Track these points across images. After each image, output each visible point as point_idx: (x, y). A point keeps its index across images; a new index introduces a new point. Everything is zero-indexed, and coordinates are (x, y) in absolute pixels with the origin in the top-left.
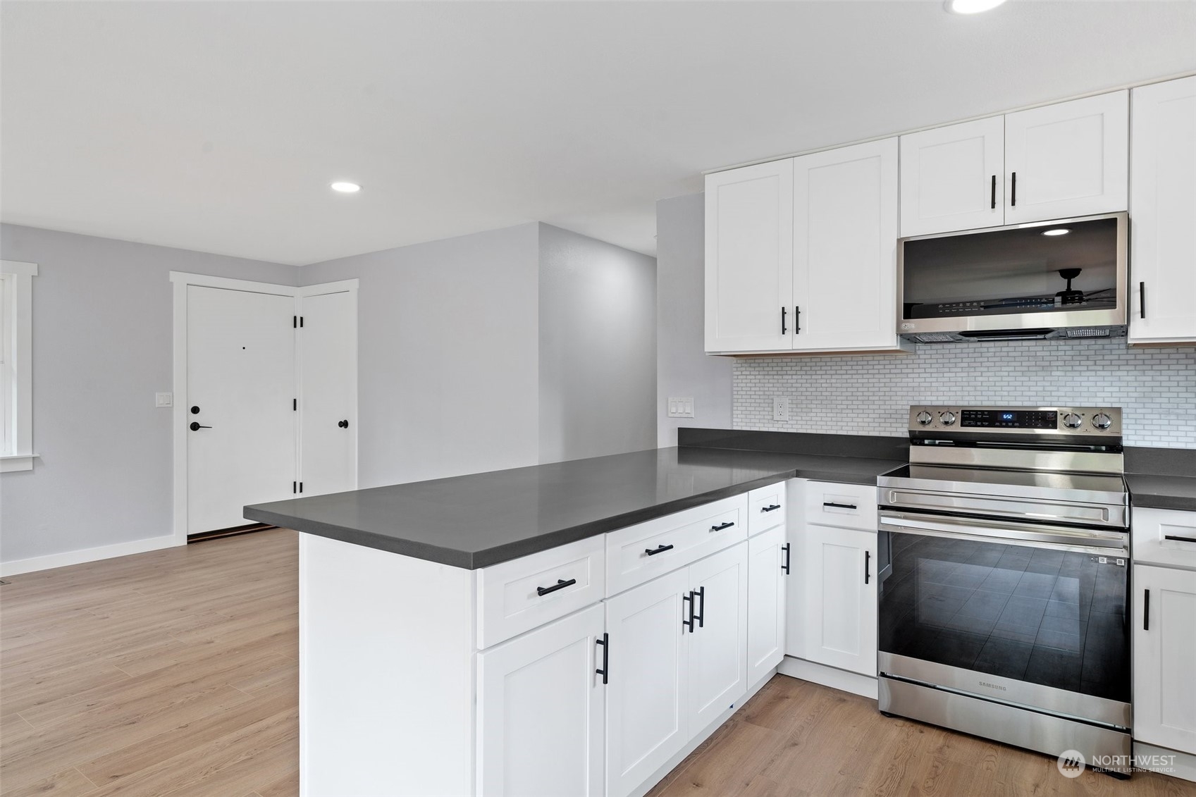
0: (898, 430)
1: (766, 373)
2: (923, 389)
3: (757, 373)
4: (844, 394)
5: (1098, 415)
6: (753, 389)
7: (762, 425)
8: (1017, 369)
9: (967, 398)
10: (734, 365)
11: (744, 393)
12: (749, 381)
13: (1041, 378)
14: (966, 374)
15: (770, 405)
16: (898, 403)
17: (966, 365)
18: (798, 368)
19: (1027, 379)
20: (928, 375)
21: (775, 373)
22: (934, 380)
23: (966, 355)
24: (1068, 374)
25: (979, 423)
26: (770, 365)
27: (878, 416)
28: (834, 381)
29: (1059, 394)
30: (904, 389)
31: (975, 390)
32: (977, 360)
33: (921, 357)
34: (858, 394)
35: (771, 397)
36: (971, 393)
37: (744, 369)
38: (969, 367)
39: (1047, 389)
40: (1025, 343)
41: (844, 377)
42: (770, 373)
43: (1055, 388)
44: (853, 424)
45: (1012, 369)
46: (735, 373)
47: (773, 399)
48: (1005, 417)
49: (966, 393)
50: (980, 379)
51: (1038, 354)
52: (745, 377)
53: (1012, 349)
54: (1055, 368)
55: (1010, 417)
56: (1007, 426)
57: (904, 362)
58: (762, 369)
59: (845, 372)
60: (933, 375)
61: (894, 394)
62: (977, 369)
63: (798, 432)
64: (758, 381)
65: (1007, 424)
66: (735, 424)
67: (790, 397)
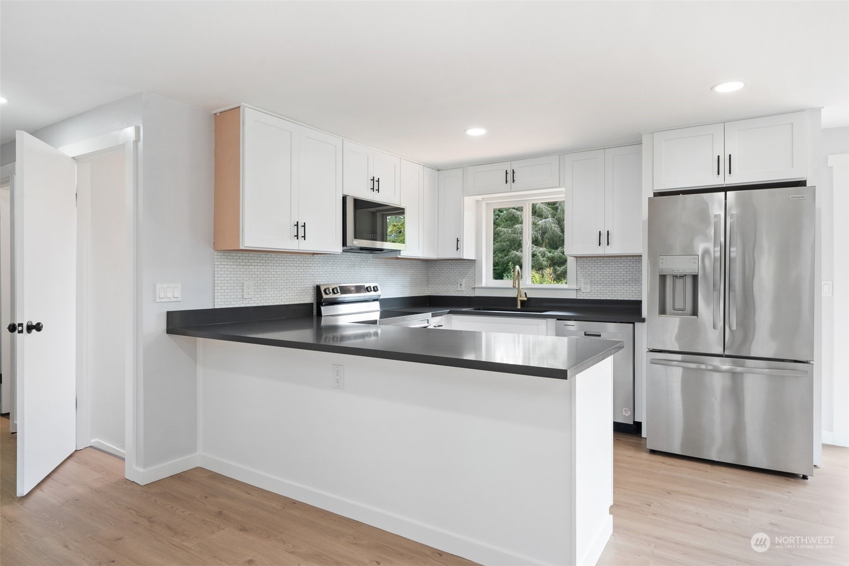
1: (238, 264)
3: (232, 263)
6: (229, 276)
7: (235, 303)
10: (215, 257)
11: (223, 279)
12: (226, 269)
15: (241, 288)
18: (259, 261)
21: (244, 264)
26: (241, 258)
28: (277, 270)
35: (241, 282)
37: (222, 260)
42: (241, 264)
46: (216, 263)
47: (243, 283)
52: (223, 266)
58: (235, 260)
63: (258, 305)
64: (232, 270)
66: (216, 304)
67: (254, 282)
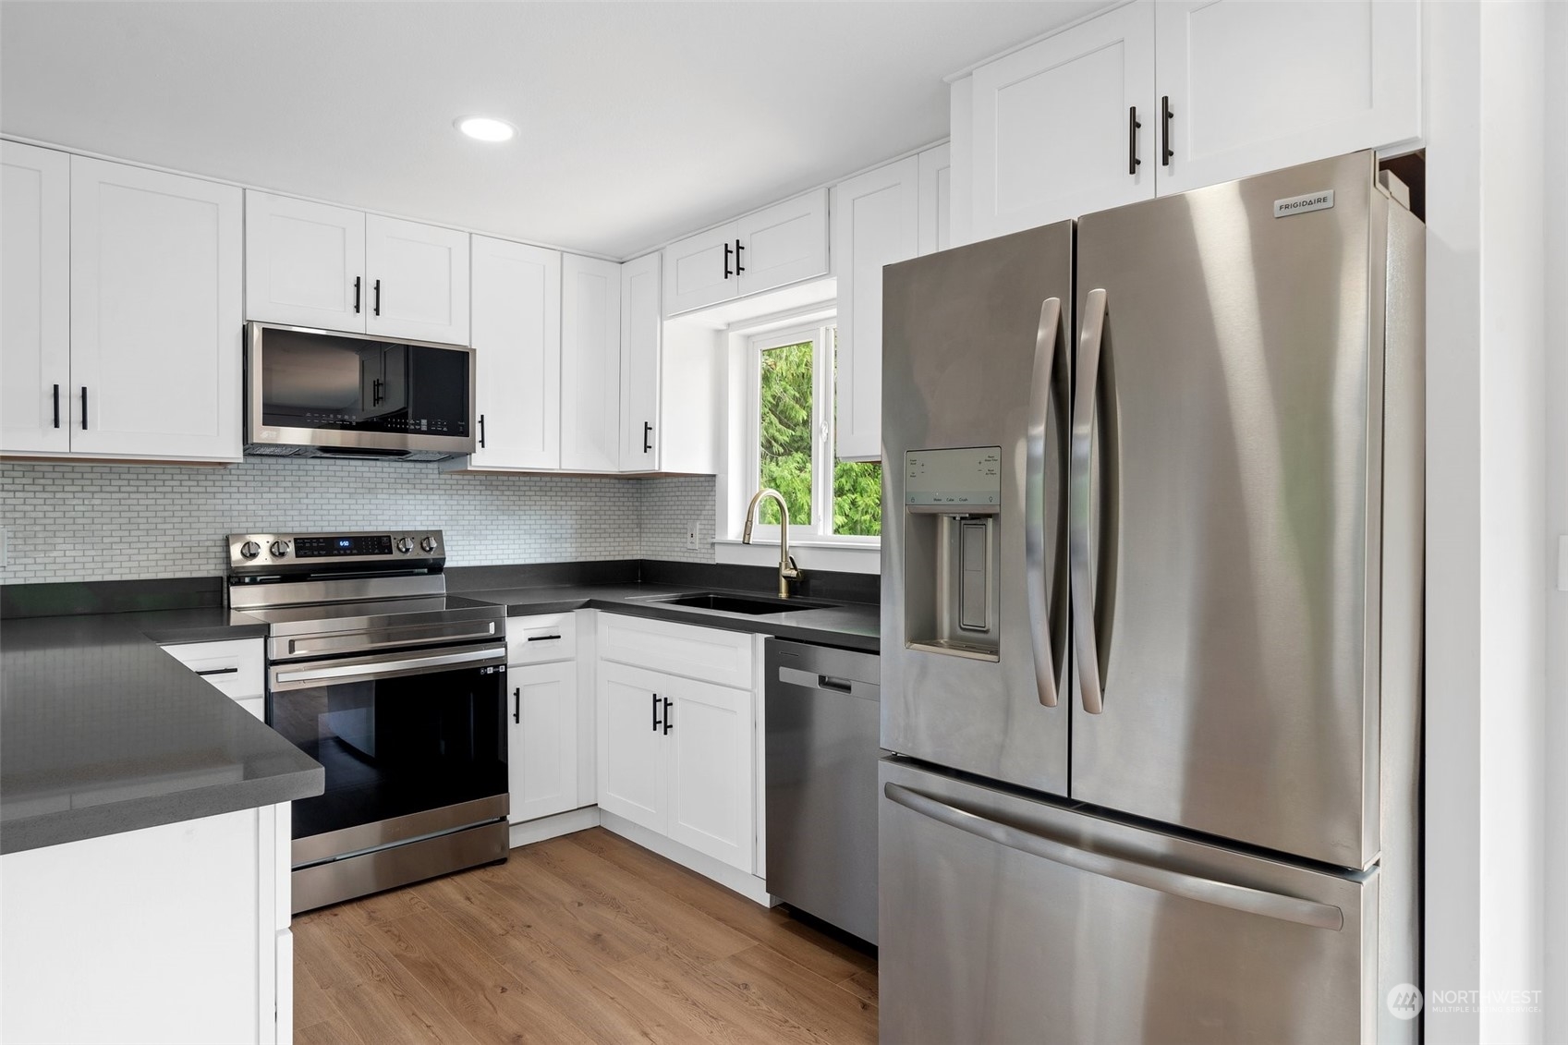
0: (202, 567)
2: (236, 513)
4: (115, 521)
5: (424, 538)
8: (345, 490)
9: (291, 524)
13: (368, 501)
14: (289, 496)
16: (202, 531)
17: (289, 484)
19: (354, 501)
20: (243, 496)
22: (251, 502)
23: (289, 473)
24: (392, 497)
25: (316, 553)
27: (171, 550)
29: (384, 518)
30: (210, 514)
31: (300, 515)
32: (302, 478)
33: (233, 472)
34: (140, 520)
36: (295, 518)
38: (292, 487)
39: (373, 512)
40: (352, 462)
41: (114, 496)
43: (380, 512)
44: (131, 564)
45: (339, 490)
48: (341, 544)
49: (290, 518)
50: (306, 501)
51: (365, 475)
53: (339, 468)
54: (380, 491)
55: (346, 543)
56: (345, 554)
57: (209, 477)
59: (116, 489)
60: (249, 496)
61: (196, 520)
62: (302, 490)
65: (344, 551)
